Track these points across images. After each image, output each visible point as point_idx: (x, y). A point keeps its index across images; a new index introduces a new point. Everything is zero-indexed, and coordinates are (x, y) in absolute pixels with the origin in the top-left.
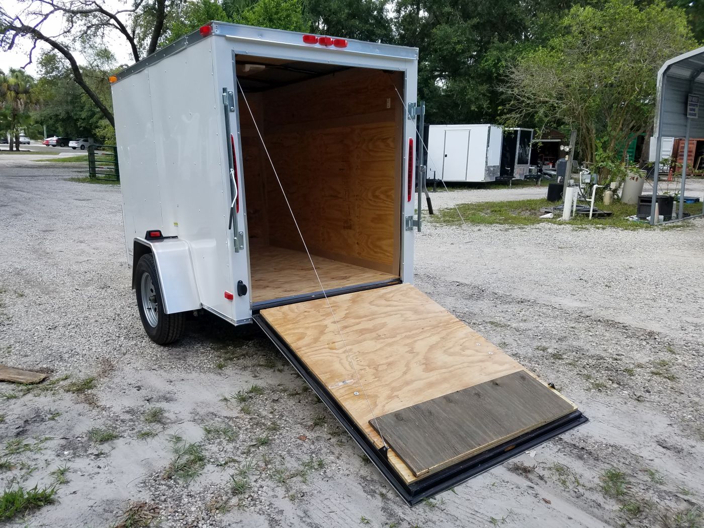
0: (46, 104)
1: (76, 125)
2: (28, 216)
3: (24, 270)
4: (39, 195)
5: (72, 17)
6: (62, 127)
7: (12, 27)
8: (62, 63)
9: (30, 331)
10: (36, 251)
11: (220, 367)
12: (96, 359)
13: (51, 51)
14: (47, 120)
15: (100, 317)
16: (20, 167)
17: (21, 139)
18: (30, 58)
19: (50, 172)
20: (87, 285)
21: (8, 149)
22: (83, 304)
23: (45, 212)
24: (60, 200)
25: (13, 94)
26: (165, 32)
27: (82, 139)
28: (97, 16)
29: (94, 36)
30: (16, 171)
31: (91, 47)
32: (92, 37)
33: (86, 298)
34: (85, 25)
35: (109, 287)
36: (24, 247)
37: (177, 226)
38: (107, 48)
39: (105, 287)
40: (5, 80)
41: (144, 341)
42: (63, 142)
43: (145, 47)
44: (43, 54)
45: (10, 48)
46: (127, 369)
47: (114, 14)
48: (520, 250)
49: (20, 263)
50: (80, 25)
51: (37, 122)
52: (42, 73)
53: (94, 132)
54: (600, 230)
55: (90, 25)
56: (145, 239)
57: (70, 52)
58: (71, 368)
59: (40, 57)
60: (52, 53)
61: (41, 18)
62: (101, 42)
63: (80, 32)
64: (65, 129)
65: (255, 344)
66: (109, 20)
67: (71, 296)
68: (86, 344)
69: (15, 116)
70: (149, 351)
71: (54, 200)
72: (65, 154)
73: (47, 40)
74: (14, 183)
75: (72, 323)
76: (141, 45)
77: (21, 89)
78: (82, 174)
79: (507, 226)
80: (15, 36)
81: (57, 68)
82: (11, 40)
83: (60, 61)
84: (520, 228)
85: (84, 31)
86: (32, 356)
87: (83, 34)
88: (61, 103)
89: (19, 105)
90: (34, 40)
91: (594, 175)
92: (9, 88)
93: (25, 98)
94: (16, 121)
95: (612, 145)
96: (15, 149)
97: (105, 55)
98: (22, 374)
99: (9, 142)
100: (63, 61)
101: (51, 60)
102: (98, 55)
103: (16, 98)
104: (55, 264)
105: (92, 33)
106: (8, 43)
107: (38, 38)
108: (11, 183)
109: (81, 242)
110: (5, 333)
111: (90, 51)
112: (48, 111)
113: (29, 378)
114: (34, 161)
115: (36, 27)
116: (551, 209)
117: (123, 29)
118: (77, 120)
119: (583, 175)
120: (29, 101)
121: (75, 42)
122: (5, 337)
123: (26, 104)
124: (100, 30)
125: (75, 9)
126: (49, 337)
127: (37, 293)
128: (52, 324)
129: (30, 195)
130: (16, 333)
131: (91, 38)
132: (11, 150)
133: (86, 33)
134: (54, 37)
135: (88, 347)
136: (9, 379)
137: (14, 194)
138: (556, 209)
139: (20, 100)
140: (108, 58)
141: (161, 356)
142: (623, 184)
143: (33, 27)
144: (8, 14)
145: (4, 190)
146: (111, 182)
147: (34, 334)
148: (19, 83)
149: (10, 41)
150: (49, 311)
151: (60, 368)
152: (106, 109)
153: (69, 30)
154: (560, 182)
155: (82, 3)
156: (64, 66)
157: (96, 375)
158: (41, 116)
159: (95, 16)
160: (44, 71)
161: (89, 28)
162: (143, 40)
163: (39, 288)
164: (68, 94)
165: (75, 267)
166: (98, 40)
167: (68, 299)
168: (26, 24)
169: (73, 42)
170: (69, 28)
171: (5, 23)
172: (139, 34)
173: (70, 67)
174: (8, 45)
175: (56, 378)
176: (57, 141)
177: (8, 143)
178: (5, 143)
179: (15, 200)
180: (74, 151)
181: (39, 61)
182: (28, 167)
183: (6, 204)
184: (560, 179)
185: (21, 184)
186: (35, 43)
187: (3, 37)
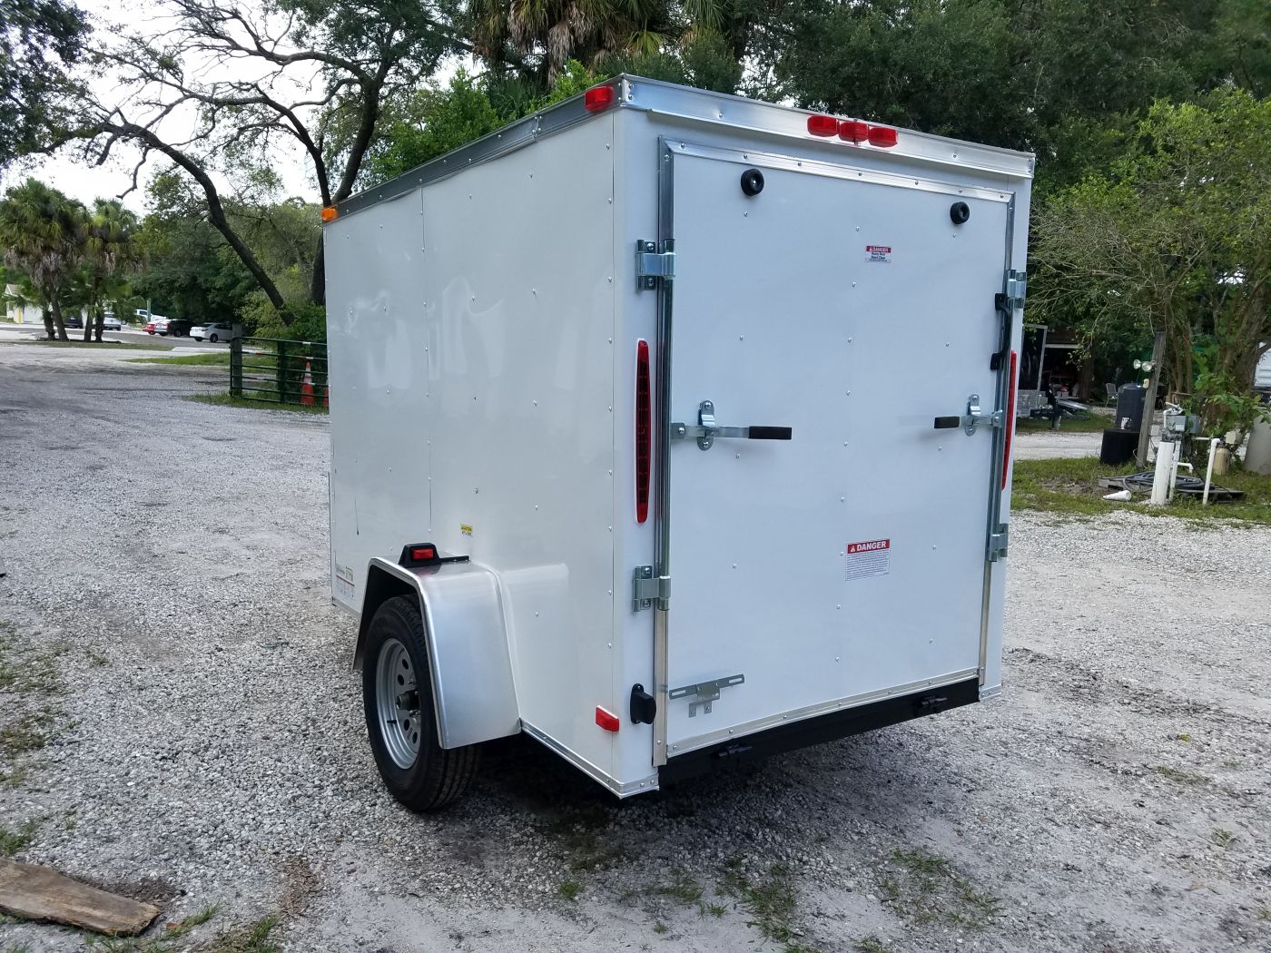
0: (156, 260)
1: (204, 299)
2: (117, 472)
3: (107, 595)
4: (137, 427)
5: (214, 112)
6: (179, 303)
7: (107, 126)
8: (190, 190)
9: (120, 763)
10: (133, 550)
11: (569, 892)
12: (274, 857)
13: (172, 169)
14: (154, 290)
15: (274, 727)
16: (102, 371)
17: (107, 321)
18: (135, 180)
19: (155, 383)
20: (239, 637)
21: (82, 337)
22: (234, 690)
23: (149, 464)
24: (177, 439)
25: (98, 242)
26: (375, 142)
27: (215, 324)
28: (257, 112)
29: (250, 146)
30: (95, 380)
31: (242, 164)
32: (246, 147)
33: (239, 673)
34: (235, 126)
35: (288, 644)
36: (106, 540)
37: (470, 534)
38: (271, 167)
39: (278, 644)
40: (86, 217)
41: (379, 802)
42: (179, 329)
43: (338, 167)
44: (157, 174)
45: (100, 162)
46: (350, 887)
47: (288, 107)
48: (1113, 574)
49: (99, 578)
50: (226, 126)
51: (136, 293)
52: (155, 206)
53: (237, 312)
54: (1242, 531)
55: (243, 126)
56: (400, 564)
57: (206, 172)
58: (216, 884)
59: (151, 179)
60: (172, 174)
61: (159, 111)
62: (262, 157)
63: (225, 137)
64: (185, 305)
65: (634, 821)
66: (278, 118)
67: (207, 667)
68: (248, 808)
69: (99, 280)
70: (394, 832)
71: (165, 439)
72: (183, 349)
73: (166, 149)
74: (90, 402)
75: (214, 744)
76: (332, 164)
77: (113, 234)
78: (215, 388)
79: (1052, 516)
80: (110, 142)
81: (181, 199)
82: (103, 149)
83: (186, 187)
84: (1080, 520)
85: (232, 136)
86: (124, 839)
87: (231, 142)
88: (181, 260)
89: (107, 262)
90: (144, 149)
91: (1193, 418)
92: (91, 231)
93: (118, 251)
94: (99, 289)
95: (1226, 361)
96: (93, 338)
97: (267, 178)
98: (97, 904)
99: (85, 324)
100: (191, 186)
101: (171, 185)
102: (254, 178)
103: (104, 249)
104: (171, 585)
105: (246, 140)
106: (98, 154)
107: (150, 145)
108: (85, 403)
109: (222, 532)
110: (64, 767)
111: (240, 172)
112: (155, 274)
113: (117, 918)
114: (127, 361)
115: (148, 126)
116: (1122, 481)
117: (303, 135)
118: (208, 290)
119: (1169, 415)
120: (124, 256)
121: (215, 155)
122: (62, 779)
123: (119, 260)
124: (260, 136)
125: (220, 97)
126: (162, 784)
127: (135, 657)
128: (168, 746)
129: (121, 429)
130: (87, 768)
131: (244, 150)
132: (87, 339)
133: (237, 139)
134: (178, 145)
135: (251, 816)
136: (69, 918)
137: (90, 425)
138: (1131, 482)
139: (109, 254)
140: (271, 184)
141: (424, 851)
142: (1248, 436)
143: (143, 126)
144: (102, 104)
145: (73, 417)
146: (269, 404)
147: (127, 774)
148: (111, 223)
149: (101, 150)
150: (160, 707)
151: (188, 880)
152: (263, 272)
153: (207, 134)
154: (1126, 427)
155: (234, 87)
156: (192, 197)
157: (275, 907)
158: (144, 282)
159: (252, 112)
160: (157, 202)
161: (241, 130)
162: (336, 154)
163: (139, 642)
164: (197, 245)
165: (212, 592)
166: (256, 152)
167: (201, 675)
168: (131, 121)
169: (212, 155)
170: (206, 131)
171: (95, 119)
172: (328, 143)
173: (204, 197)
174: (98, 157)
175: (182, 915)
176: (169, 325)
177: (81, 327)
178: (76, 327)
179: (93, 437)
180: (199, 345)
181: (149, 186)
182: (116, 373)
183: (74, 445)
184: (1127, 423)
185: (105, 405)
186: (145, 154)
187: (89, 143)
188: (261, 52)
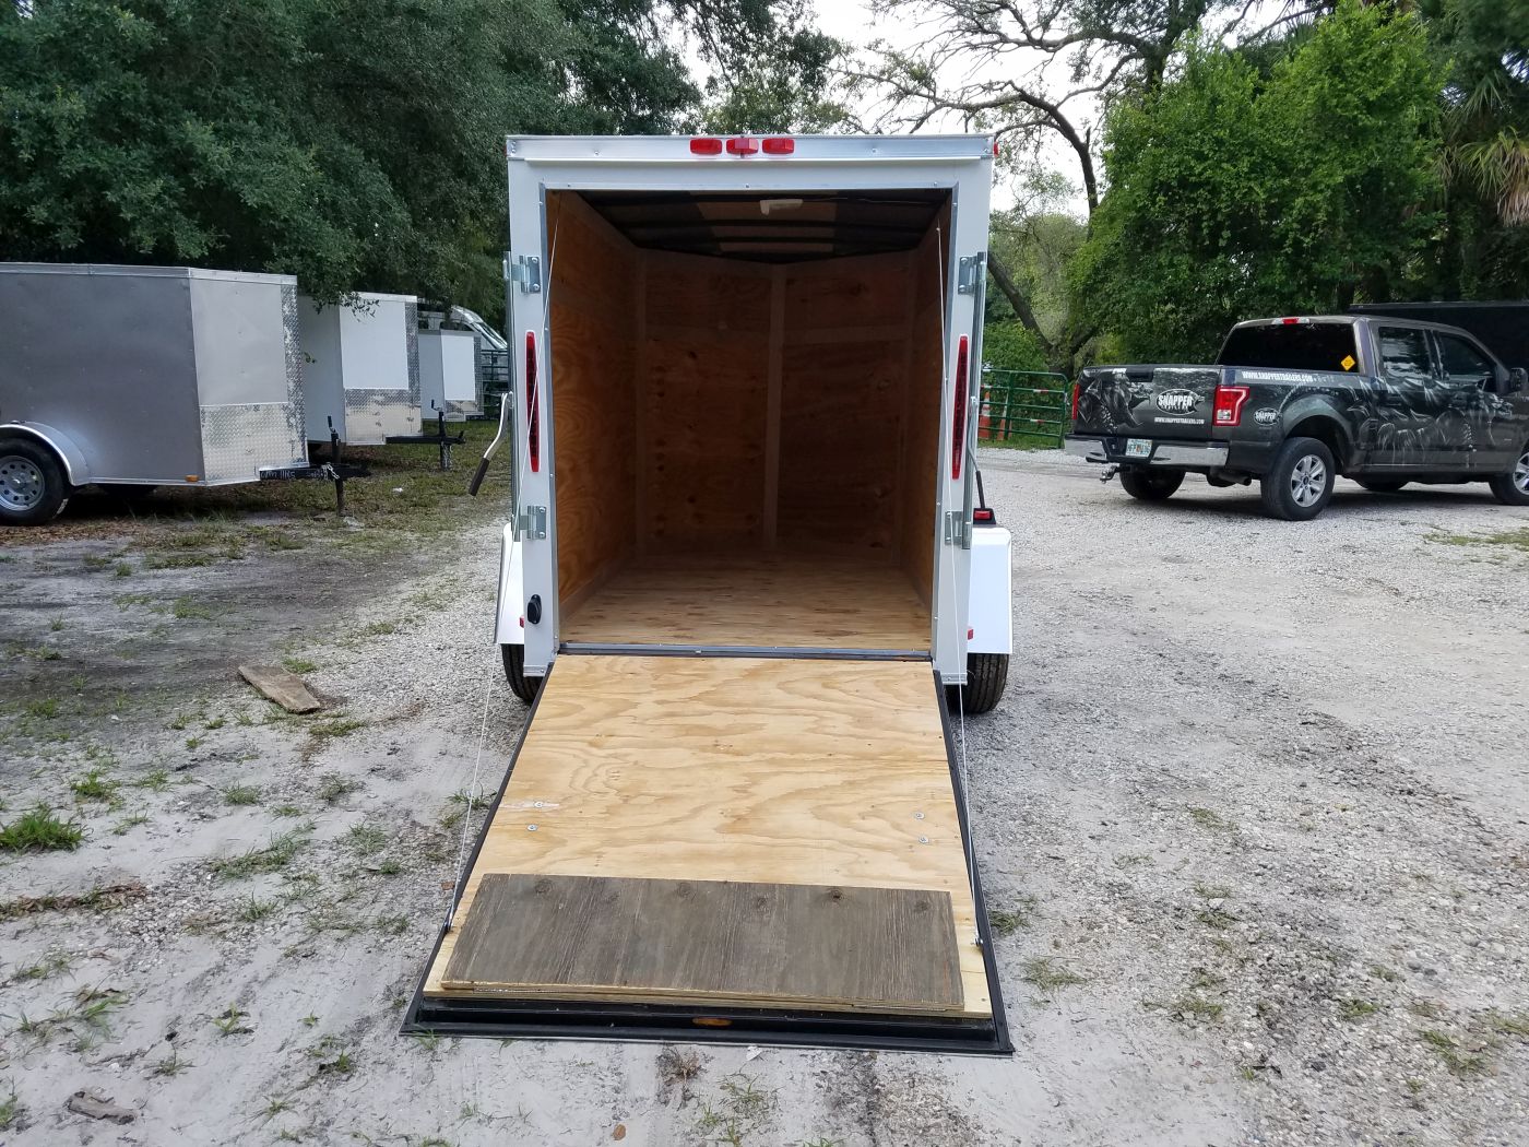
9: (414, 647)
12: (414, 700)
46: (428, 722)
58: (369, 705)
68: (439, 678)
75: (477, 647)
98: (298, 698)
125: (972, 101)
135: (435, 681)
136: (280, 700)
155: (984, 88)
157: (378, 720)
188: (1031, 42)
